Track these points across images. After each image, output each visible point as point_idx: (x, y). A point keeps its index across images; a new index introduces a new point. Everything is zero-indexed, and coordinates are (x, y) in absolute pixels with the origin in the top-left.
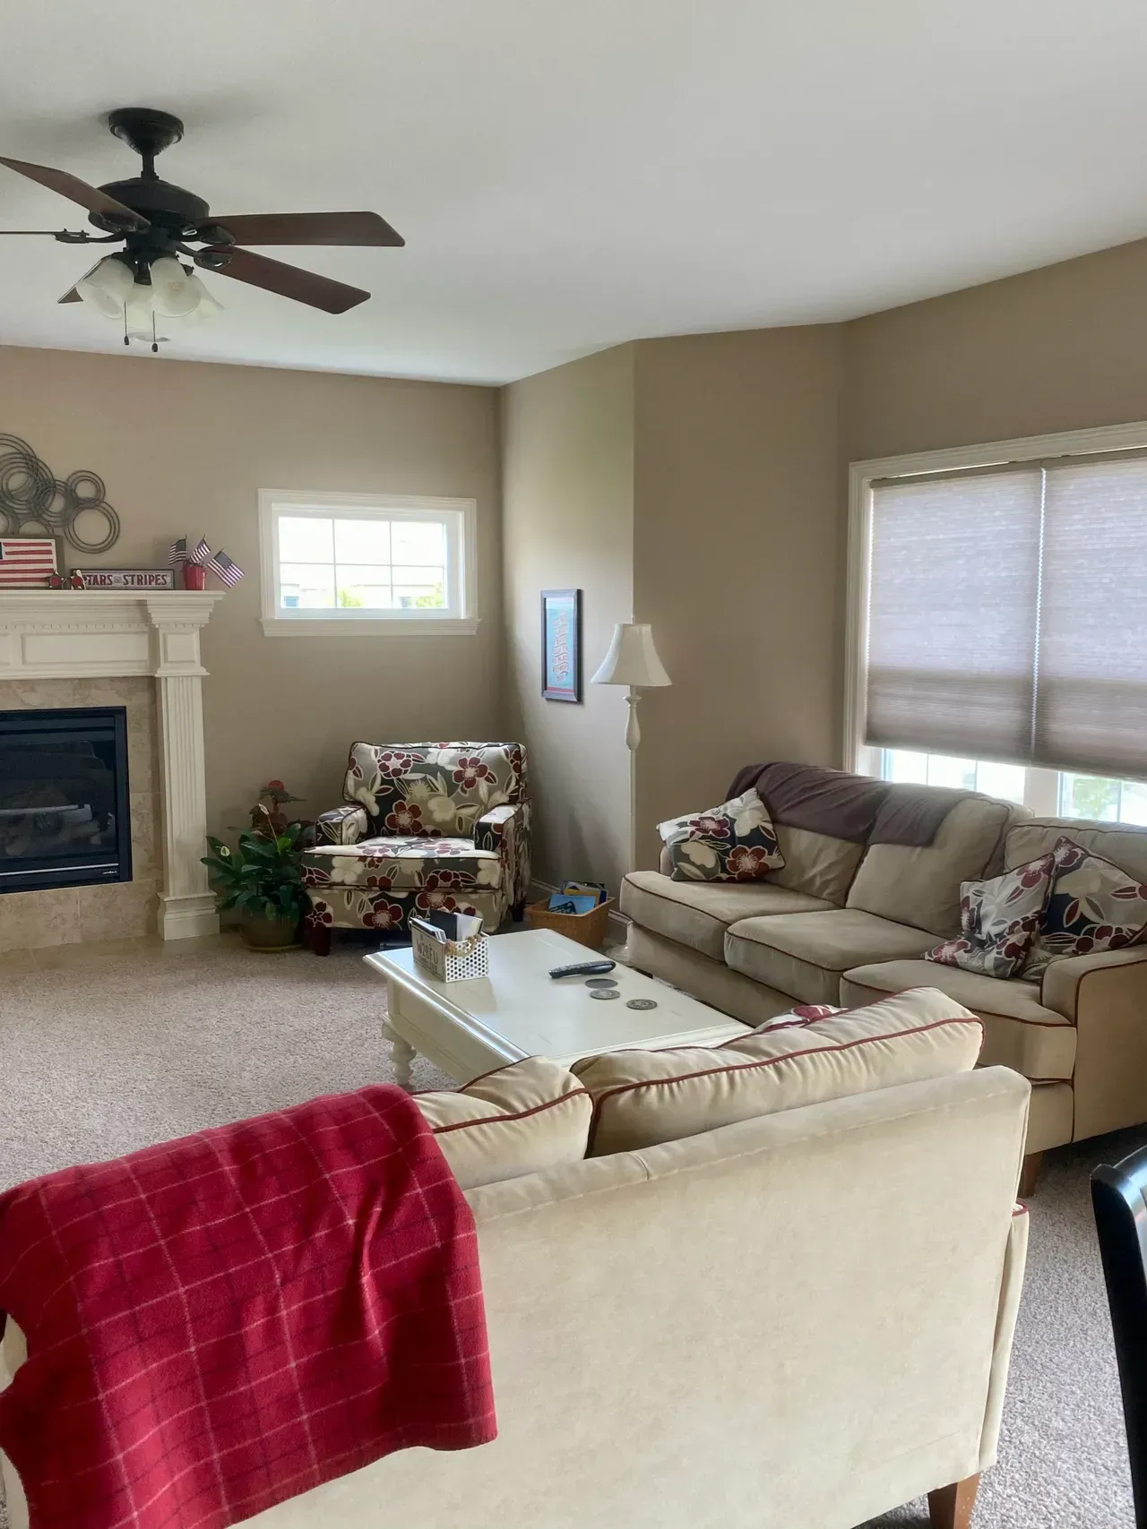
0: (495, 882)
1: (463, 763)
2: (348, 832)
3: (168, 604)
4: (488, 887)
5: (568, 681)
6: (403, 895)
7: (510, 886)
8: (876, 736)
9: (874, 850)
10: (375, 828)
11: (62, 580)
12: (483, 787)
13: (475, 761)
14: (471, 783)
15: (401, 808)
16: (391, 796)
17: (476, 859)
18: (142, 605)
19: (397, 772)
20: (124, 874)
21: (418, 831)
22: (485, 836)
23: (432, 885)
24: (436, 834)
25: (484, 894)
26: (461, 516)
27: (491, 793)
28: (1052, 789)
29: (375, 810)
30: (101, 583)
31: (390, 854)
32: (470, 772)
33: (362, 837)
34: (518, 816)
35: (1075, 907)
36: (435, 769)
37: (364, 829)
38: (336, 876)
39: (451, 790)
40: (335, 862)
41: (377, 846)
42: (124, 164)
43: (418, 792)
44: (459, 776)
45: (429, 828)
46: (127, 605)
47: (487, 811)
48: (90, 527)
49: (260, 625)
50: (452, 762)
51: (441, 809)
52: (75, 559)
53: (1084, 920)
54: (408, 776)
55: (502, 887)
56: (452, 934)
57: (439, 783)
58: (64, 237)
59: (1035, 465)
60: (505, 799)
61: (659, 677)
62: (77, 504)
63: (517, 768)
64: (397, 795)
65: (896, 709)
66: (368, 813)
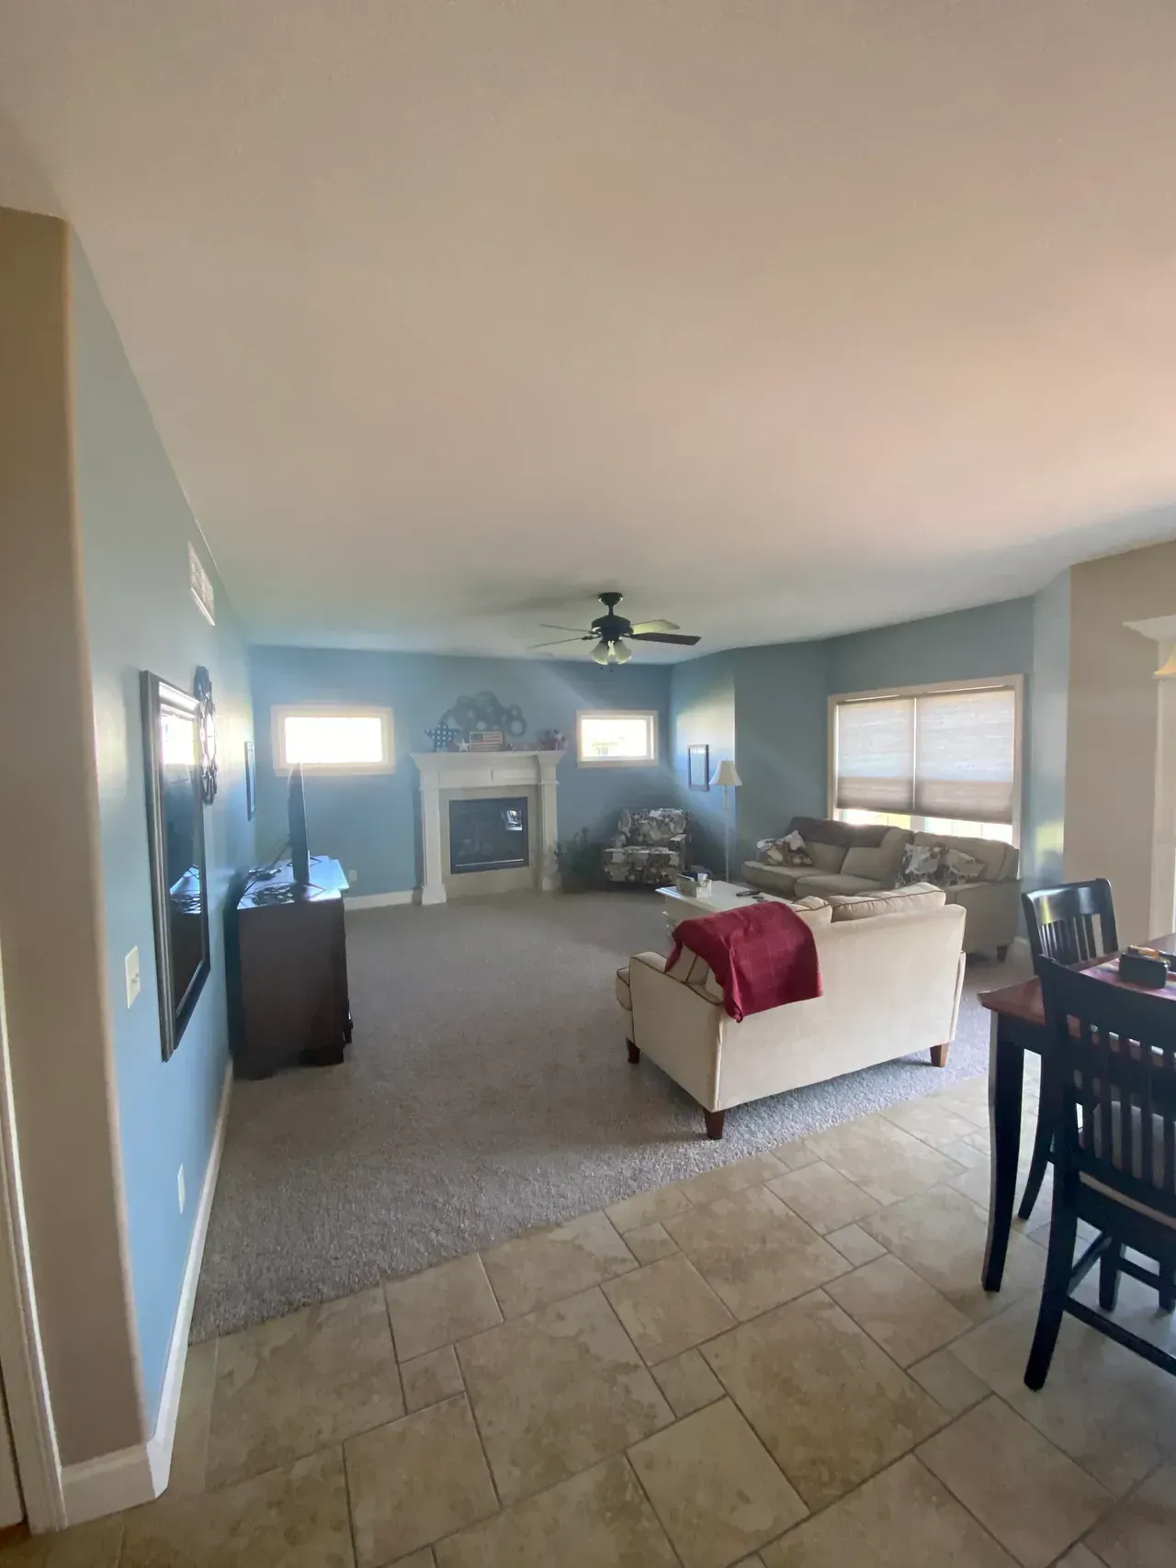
0: (677, 864)
1: (664, 816)
2: (619, 844)
3: (545, 756)
4: (674, 866)
5: (702, 781)
6: (640, 869)
7: (683, 867)
8: (842, 804)
9: (851, 850)
10: (630, 842)
11: (505, 747)
12: (672, 825)
13: (669, 816)
14: (667, 824)
15: (639, 835)
16: (635, 831)
17: (669, 855)
18: (536, 757)
19: (637, 820)
20: (526, 863)
21: (646, 844)
22: (672, 846)
23: (651, 865)
24: (653, 845)
25: (672, 869)
26: (652, 718)
27: (675, 828)
28: (923, 824)
29: (629, 835)
30: (520, 749)
31: (634, 852)
32: (667, 820)
33: (624, 846)
34: (686, 839)
35: (948, 869)
36: (653, 819)
37: (625, 842)
38: (614, 860)
39: (659, 827)
40: (614, 855)
41: (630, 849)
42: (603, 611)
43: (646, 828)
44: (662, 821)
45: (650, 842)
46: (528, 757)
47: (674, 836)
48: (516, 727)
49: (576, 765)
50: (660, 816)
51: (655, 835)
52: (510, 740)
53: (952, 873)
54: (643, 822)
55: (680, 866)
56: (696, 879)
57: (654, 824)
58: (585, 638)
59: (911, 697)
60: (681, 831)
61: (738, 782)
62: (511, 718)
63: (686, 819)
64: (637, 830)
65: (849, 793)
66: (626, 837)
